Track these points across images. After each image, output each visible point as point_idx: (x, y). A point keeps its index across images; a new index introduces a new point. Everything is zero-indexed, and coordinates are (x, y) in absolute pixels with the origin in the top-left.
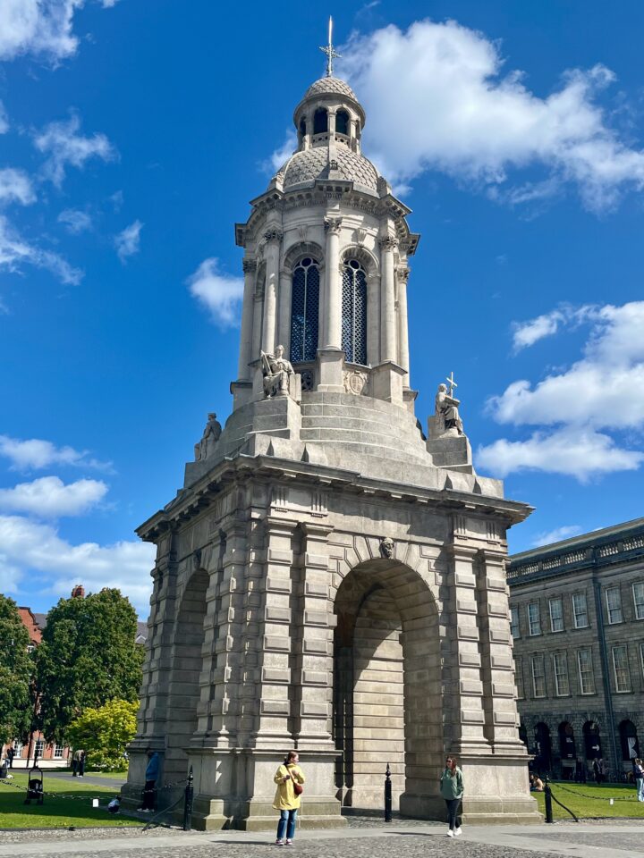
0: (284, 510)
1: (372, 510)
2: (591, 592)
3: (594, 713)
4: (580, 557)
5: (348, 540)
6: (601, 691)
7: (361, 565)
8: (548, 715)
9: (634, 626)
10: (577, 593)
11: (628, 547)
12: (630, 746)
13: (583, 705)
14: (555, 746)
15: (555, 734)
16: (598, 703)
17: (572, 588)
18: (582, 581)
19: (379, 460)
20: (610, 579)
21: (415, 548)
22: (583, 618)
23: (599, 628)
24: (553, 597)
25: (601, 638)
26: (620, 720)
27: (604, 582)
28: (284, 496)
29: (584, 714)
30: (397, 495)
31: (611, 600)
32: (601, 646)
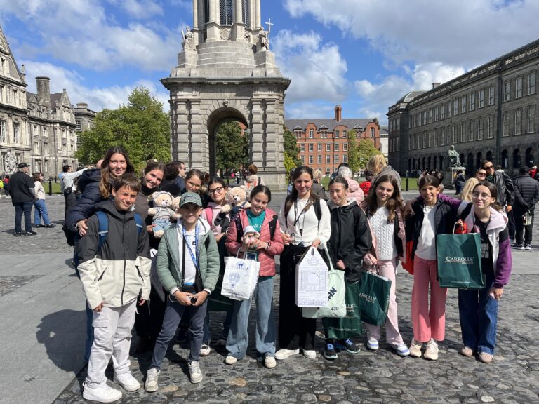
0: (182, 96)
1: (219, 90)
2: (497, 85)
3: (491, 147)
4: (495, 66)
5: (210, 102)
6: (495, 137)
7: (216, 111)
8: (473, 149)
9: (515, 102)
10: (491, 86)
11: (517, 58)
12: (506, 162)
13: (488, 143)
14: (475, 163)
15: (475, 157)
16: (493, 143)
17: (489, 84)
18: (493, 80)
19: (222, 69)
20: (507, 77)
21: (238, 101)
22: (493, 100)
23: (499, 104)
24: (481, 89)
25: (499, 110)
26: (502, 149)
27: (504, 79)
28: (181, 90)
29: (487, 148)
30: (225, 83)
31: (507, 88)
32: (498, 114)
